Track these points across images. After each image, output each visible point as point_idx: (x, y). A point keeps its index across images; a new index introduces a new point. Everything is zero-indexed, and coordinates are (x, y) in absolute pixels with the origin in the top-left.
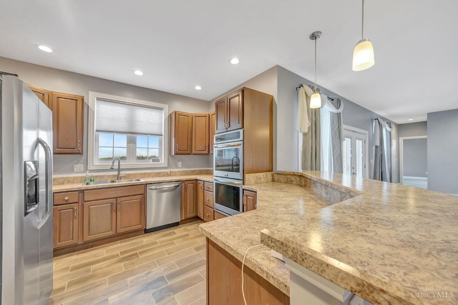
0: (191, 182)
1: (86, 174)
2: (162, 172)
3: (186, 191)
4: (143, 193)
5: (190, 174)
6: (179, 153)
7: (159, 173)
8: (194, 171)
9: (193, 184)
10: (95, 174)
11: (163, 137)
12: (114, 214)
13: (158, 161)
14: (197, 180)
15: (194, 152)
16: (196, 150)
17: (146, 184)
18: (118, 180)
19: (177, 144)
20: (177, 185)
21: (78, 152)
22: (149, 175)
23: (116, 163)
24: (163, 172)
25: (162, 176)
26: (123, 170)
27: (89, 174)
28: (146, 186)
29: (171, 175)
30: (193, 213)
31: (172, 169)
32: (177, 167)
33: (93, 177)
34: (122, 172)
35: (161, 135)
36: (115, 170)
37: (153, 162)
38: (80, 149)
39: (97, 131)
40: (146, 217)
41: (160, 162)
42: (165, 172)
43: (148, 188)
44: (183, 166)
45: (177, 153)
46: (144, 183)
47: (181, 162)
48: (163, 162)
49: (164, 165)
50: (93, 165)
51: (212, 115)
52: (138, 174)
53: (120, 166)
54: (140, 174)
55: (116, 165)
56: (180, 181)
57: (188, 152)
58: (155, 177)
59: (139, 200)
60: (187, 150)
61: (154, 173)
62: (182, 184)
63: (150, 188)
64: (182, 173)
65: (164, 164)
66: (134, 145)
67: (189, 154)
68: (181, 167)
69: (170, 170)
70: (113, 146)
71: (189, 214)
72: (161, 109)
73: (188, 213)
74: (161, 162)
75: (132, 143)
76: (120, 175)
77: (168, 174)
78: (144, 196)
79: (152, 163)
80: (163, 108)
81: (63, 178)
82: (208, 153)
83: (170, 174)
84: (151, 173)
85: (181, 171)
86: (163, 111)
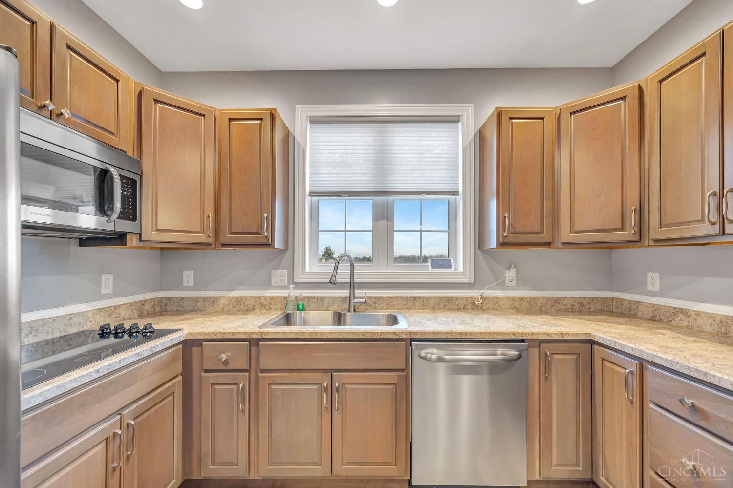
0: (563, 347)
1: (288, 291)
2: (457, 298)
3: (547, 378)
4: (403, 367)
5: (544, 309)
6: (512, 241)
7: (450, 300)
8: (557, 300)
9: (574, 357)
10: (306, 293)
11: (459, 199)
12: (327, 416)
13: (447, 264)
14: (592, 343)
15: (565, 235)
16: (577, 228)
17: (412, 340)
18: (349, 311)
19: (504, 212)
20: (513, 353)
21: (264, 241)
22: (424, 304)
23: (344, 271)
24: (462, 298)
25: (459, 309)
26: (363, 286)
27: (294, 293)
28: (411, 345)
29: (485, 307)
30: (577, 465)
31: (487, 289)
32: (502, 285)
33: (303, 299)
34: (358, 293)
35: (455, 193)
36: (341, 286)
37: (433, 267)
38: (268, 234)
39: (312, 194)
40: (411, 443)
41: (453, 269)
42: (467, 299)
43: (415, 353)
44: (521, 282)
45: (506, 241)
46: (404, 337)
47: (515, 270)
48: (460, 269)
49: (463, 277)
50: (304, 273)
51: (660, 82)
52: (397, 298)
53: (355, 276)
54: (401, 298)
55: (346, 274)
56: (523, 341)
57: (545, 237)
58: (440, 309)
59: (391, 387)
60: (539, 230)
61: (436, 298)
62: (531, 350)
63: (423, 353)
64: (516, 303)
65: (462, 274)
66: (389, 223)
67: (548, 244)
68: (514, 284)
69: (481, 292)
70: (343, 229)
71: (558, 465)
72: (454, 120)
73: (554, 461)
74: (456, 269)
75: (383, 219)
76: (355, 301)
77: (474, 304)
78: (406, 375)
79: (430, 269)
80: (459, 116)
81: (253, 297)
82: (637, 238)
83: (482, 303)
84: (427, 299)
85: (513, 299)
86: (460, 124)
